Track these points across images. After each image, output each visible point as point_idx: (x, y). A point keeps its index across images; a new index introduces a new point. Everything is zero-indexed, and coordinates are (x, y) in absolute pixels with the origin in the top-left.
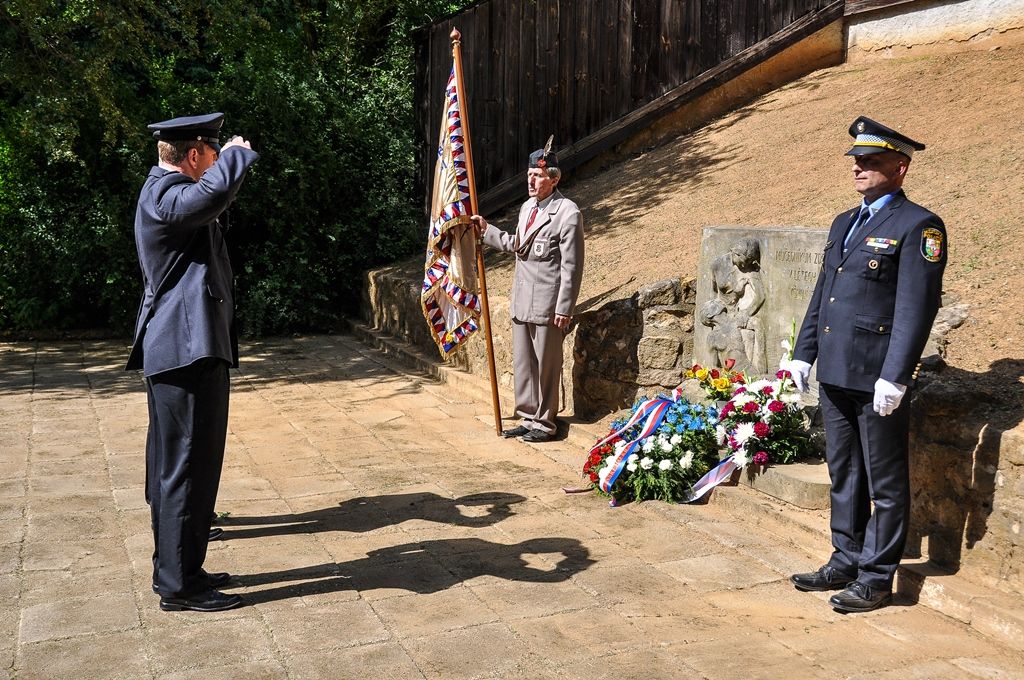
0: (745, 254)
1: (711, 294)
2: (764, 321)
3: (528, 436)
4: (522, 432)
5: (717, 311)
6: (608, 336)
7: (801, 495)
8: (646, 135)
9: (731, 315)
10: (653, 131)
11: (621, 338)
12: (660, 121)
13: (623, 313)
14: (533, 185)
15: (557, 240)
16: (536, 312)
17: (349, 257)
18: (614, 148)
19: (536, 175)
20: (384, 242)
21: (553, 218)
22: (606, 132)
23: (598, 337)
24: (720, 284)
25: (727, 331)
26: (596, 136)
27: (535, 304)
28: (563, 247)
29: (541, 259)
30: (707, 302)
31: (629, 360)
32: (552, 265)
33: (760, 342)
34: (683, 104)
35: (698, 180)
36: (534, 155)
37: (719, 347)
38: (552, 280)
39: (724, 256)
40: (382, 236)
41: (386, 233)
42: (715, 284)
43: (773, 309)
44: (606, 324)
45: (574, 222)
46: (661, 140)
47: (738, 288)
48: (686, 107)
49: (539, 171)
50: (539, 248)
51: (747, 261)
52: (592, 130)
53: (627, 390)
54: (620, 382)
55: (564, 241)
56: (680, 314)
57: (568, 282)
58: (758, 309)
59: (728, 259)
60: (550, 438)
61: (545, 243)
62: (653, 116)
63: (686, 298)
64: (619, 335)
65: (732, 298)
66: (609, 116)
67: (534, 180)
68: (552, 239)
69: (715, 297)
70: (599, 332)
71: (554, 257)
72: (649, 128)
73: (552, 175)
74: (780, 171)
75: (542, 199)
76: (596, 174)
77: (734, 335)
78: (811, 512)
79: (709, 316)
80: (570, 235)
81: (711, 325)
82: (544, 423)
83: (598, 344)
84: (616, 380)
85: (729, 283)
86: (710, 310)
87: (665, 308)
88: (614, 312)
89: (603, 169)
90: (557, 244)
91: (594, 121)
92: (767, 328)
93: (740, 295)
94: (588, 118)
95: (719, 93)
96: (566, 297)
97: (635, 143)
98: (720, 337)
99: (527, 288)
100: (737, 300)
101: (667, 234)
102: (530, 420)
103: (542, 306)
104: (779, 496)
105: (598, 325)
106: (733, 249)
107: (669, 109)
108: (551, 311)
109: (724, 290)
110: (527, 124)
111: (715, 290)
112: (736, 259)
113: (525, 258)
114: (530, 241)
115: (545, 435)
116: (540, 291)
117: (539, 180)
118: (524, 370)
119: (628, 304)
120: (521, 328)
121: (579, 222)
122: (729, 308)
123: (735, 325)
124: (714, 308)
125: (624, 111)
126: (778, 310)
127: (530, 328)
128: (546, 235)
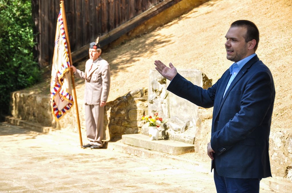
0: (161, 78)
1: (152, 92)
2: (168, 100)
3: (92, 147)
4: (90, 146)
5: (154, 98)
6: (118, 110)
7: (174, 151)
8: (142, 27)
9: (158, 99)
10: (146, 25)
11: (122, 110)
12: (149, 21)
13: (123, 101)
14: (92, 55)
15: (101, 75)
16: (93, 101)
17: (5, 86)
18: (128, 33)
19: (92, 52)
20: (21, 78)
21: (99, 67)
22: (123, 26)
23: (115, 110)
24: (154, 89)
25: (157, 105)
26: (119, 28)
27: (94, 98)
28: (103, 77)
29: (95, 82)
30: (151, 95)
31: (126, 118)
32: (99, 84)
33: (167, 107)
34: (160, 12)
35: (152, 52)
36: (92, 44)
37: (155, 110)
38: (99, 89)
39: (155, 79)
40: (20, 75)
41: (22, 74)
42: (153, 89)
43: (170, 96)
44: (118, 105)
45: (107, 68)
46: (149, 30)
47: (160, 90)
48: (161, 14)
49: (94, 50)
50: (95, 78)
51: (162, 80)
52: (117, 25)
53: (125, 129)
54: (123, 126)
55: (103, 75)
56: (143, 101)
57: (106, 90)
58: (166, 97)
59: (156, 80)
60: (100, 148)
61: (96, 76)
62: (145, 18)
63: (145, 95)
64: (122, 109)
65: (158, 93)
66: (124, 19)
67: (92, 53)
68: (99, 74)
69: (153, 93)
70: (115, 108)
71: (100, 81)
72: (144, 24)
73: (99, 51)
74: (193, 45)
75: (95, 60)
76: (119, 46)
77: (159, 106)
78: (177, 156)
79: (151, 100)
80: (106, 73)
81: (152, 103)
82: (98, 142)
83: (115, 113)
84: (121, 126)
85: (157, 88)
86: (151, 98)
87: (138, 99)
88: (120, 101)
89: (123, 43)
90: (100, 76)
91: (118, 21)
92: (169, 103)
93: (161, 92)
94: (115, 21)
95: (176, 7)
96: (104, 95)
97: (137, 31)
98: (155, 107)
99: (90, 92)
100: (160, 94)
101: (144, 72)
102: (93, 141)
103: (96, 99)
104: (168, 153)
105: (114, 106)
106: (158, 76)
107: (153, 15)
108: (99, 101)
109: (156, 91)
110: (86, 23)
111: (153, 91)
112: (159, 80)
113: (89, 81)
114: (91, 76)
115: (98, 147)
116: (95, 93)
117: (94, 53)
118: (90, 122)
119: (125, 98)
120: (88, 107)
121: (108, 68)
122: (158, 97)
123: (159, 103)
124: (153, 97)
125: (132, 16)
126: (172, 96)
127: (91, 107)
128: (97, 73)
